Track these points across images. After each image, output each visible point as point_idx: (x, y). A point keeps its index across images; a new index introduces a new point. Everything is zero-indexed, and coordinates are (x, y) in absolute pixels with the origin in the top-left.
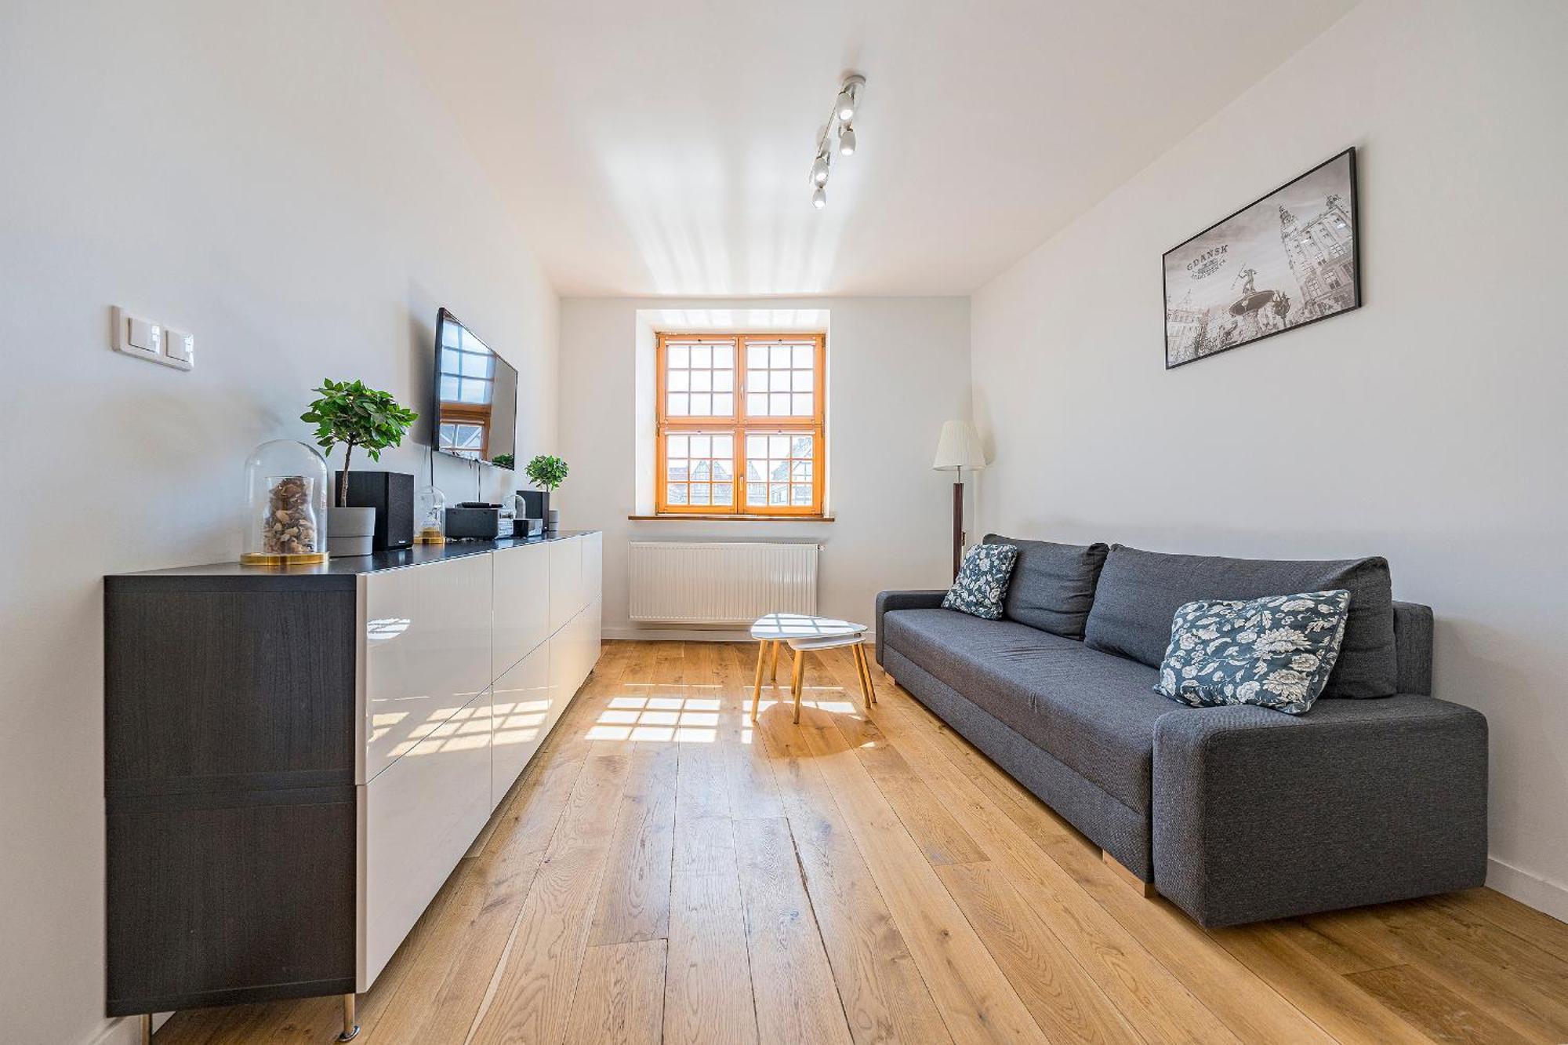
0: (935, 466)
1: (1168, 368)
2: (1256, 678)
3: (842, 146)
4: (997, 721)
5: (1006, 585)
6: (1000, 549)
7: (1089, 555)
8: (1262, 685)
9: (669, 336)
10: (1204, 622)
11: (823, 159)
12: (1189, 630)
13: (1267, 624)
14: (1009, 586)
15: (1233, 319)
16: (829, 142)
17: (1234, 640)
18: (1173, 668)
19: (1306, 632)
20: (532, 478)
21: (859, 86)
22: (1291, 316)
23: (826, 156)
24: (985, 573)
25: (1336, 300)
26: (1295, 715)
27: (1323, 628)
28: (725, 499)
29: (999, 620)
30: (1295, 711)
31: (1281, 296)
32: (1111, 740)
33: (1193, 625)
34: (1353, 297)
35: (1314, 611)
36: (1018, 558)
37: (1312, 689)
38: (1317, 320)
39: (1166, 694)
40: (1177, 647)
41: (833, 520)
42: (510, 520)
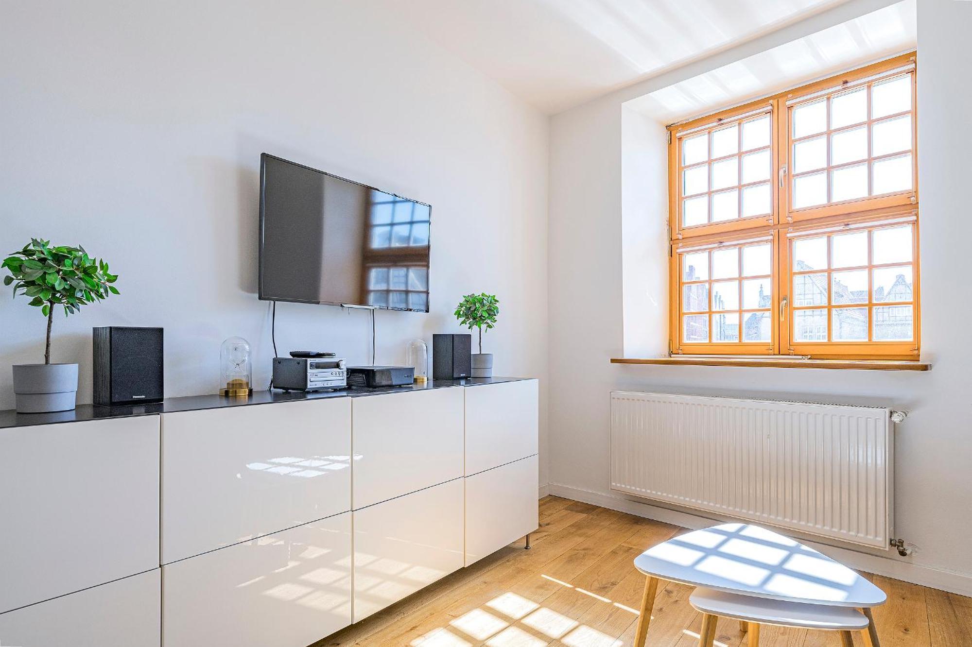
9: (680, 125)
20: (462, 319)
42: (337, 370)
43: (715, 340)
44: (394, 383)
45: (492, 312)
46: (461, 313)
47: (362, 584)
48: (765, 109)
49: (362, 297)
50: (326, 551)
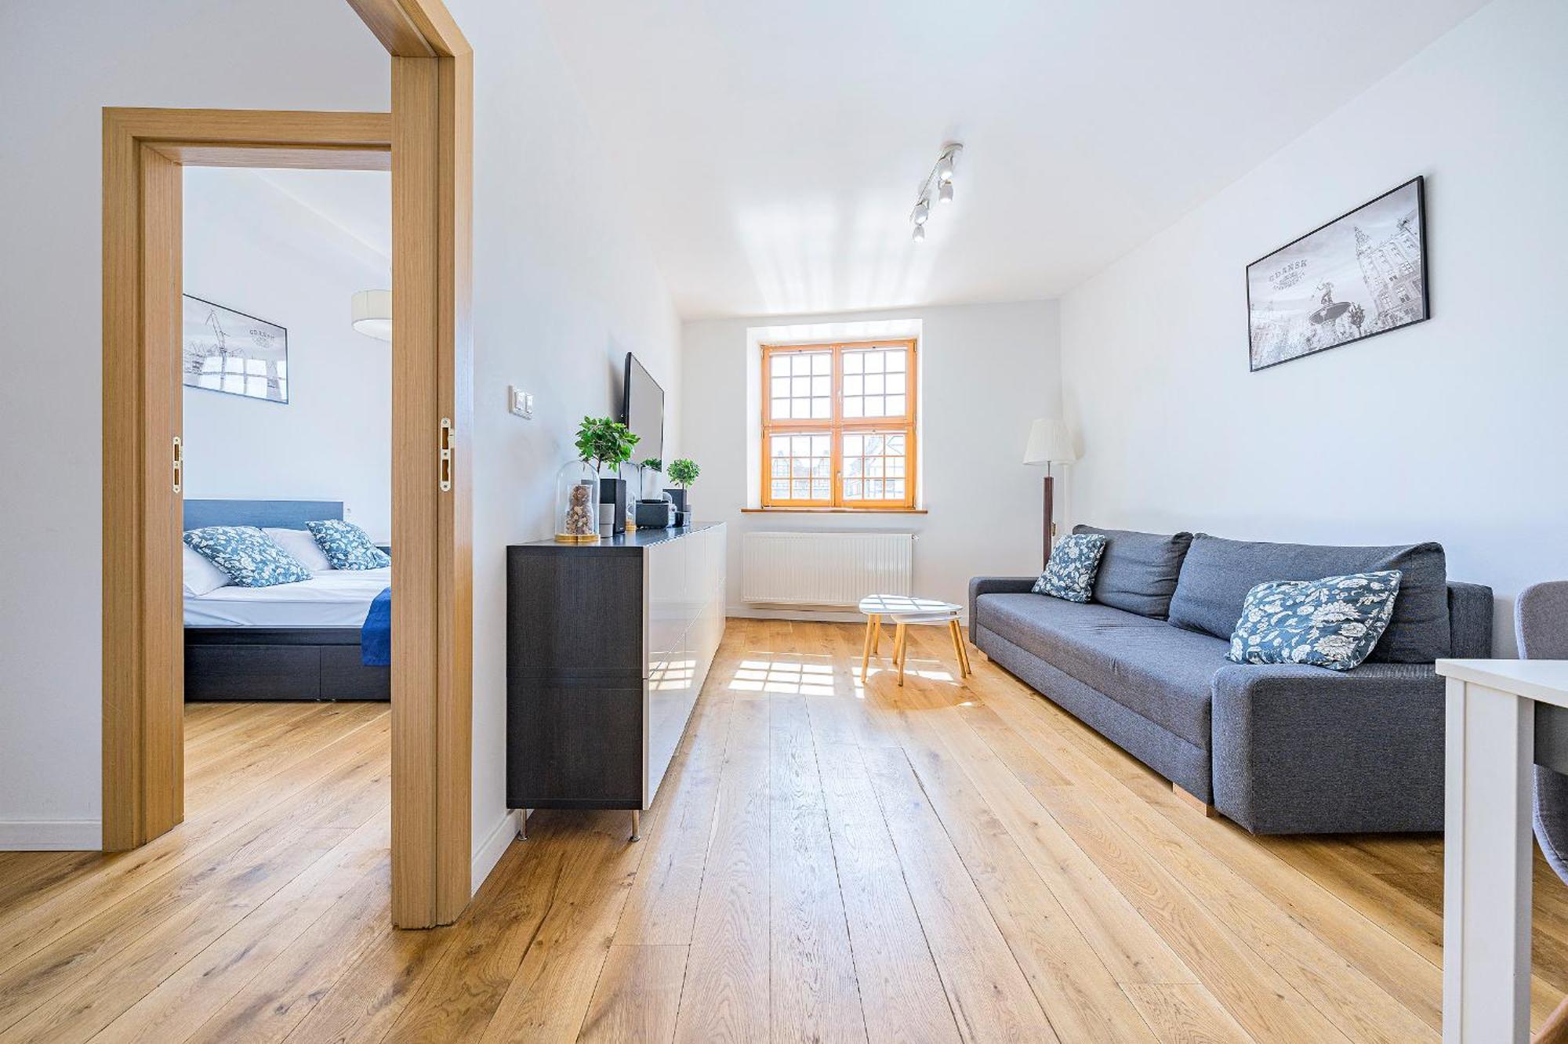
0: (1025, 462)
1: (1251, 371)
2: (1309, 642)
3: (942, 196)
4: (1082, 684)
5: (1095, 571)
6: (1088, 539)
7: (1174, 543)
8: (1313, 647)
9: (772, 348)
10: (1271, 598)
11: (923, 205)
12: (1257, 606)
13: (1324, 599)
14: (1097, 573)
15: (1313, 327)
16: (930, 192)
17: (1295, 613)
18: (1241, 638)
19: (1358, 605)
20: (671, 478)
21: (957, 153)
22: (1367, 326)
23: (926, 202)
24: (1074, 561)
25: (1407, 312)
26: (1339, 671)
27: (1373, 601)
28: (823, 493)
29: (1088, 603)
30: (1338, 668)
31: (1357, 307)
32: (1178, 691)
33: (1261, 602)
34: (1421, 310)
35: (1367, 589)
36: (1107, 546)
37: (1357, 651)
38: (1390, 330)
39: (1234, 659)
40: (1247, 620)
41: (926, 512)
48: (827, 351)
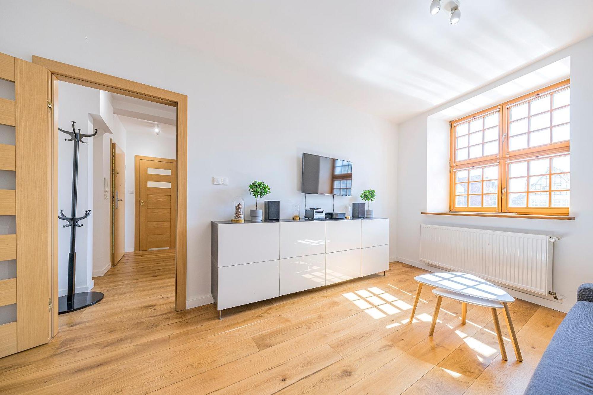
9: (456, 121)
20: (363, 198)
42: (322, 213)
43: (470, 206)
44: (339, 218)
45: (373, 196)
46: (362, 196)
47: (328, 277)
48: (496, 110)
49: (332, 192)
50: (319, 268)
